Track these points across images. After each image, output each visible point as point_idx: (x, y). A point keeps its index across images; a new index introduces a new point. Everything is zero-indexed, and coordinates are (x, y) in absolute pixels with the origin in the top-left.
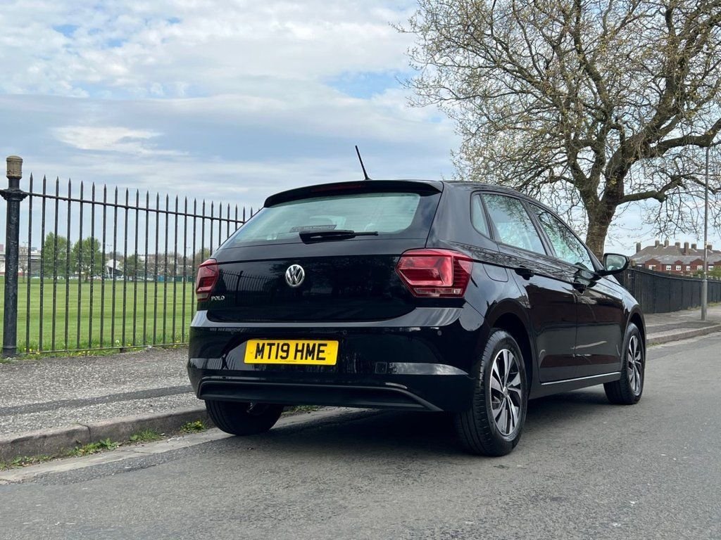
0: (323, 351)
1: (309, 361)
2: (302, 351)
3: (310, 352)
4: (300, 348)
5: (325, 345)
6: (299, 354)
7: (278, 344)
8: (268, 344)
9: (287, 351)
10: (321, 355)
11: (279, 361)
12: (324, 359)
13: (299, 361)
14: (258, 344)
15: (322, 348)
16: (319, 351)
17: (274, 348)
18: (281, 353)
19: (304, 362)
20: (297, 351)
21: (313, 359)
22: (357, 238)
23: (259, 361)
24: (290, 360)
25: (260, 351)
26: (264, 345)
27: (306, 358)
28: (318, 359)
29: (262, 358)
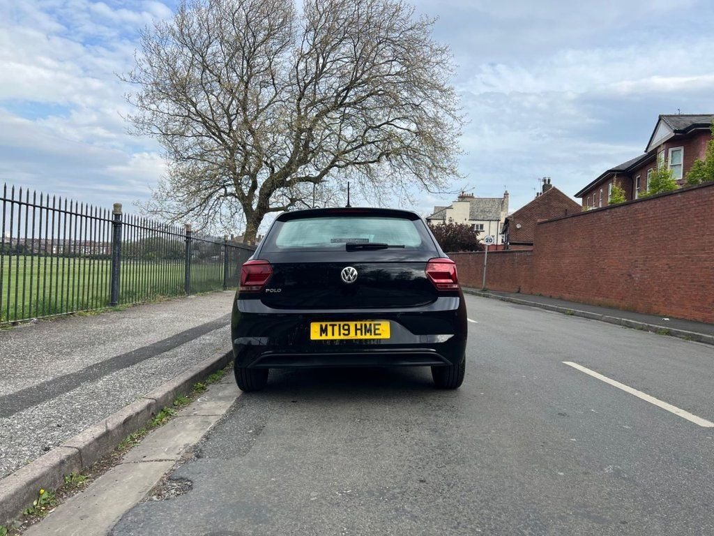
0: (378, 329)
1: (368, 336)
2: (361, 329)
3: (368, 331)
4: (359, 327)
5: (380, 324)
6: (359, 332)
7: (340, 325)
8: (330, 325)
9: (349, 330)
10: (377, 332)
11: (342, 337)
12: (380, 334)
13: (359, 337)
14: (321, 326)
15: (377, 327)
16: (375, 330)
17: (336, 328)
18: (342, 331)
19: (364, 337)
20: (356, 329)
21: (371, 335)
22: (389, 249)
23: (324, 337)
24: (352, 336)
25: (324, 331)
26: (326, 326)
27: (365, 334)
28: (375, 334)
29: (327, 335)
